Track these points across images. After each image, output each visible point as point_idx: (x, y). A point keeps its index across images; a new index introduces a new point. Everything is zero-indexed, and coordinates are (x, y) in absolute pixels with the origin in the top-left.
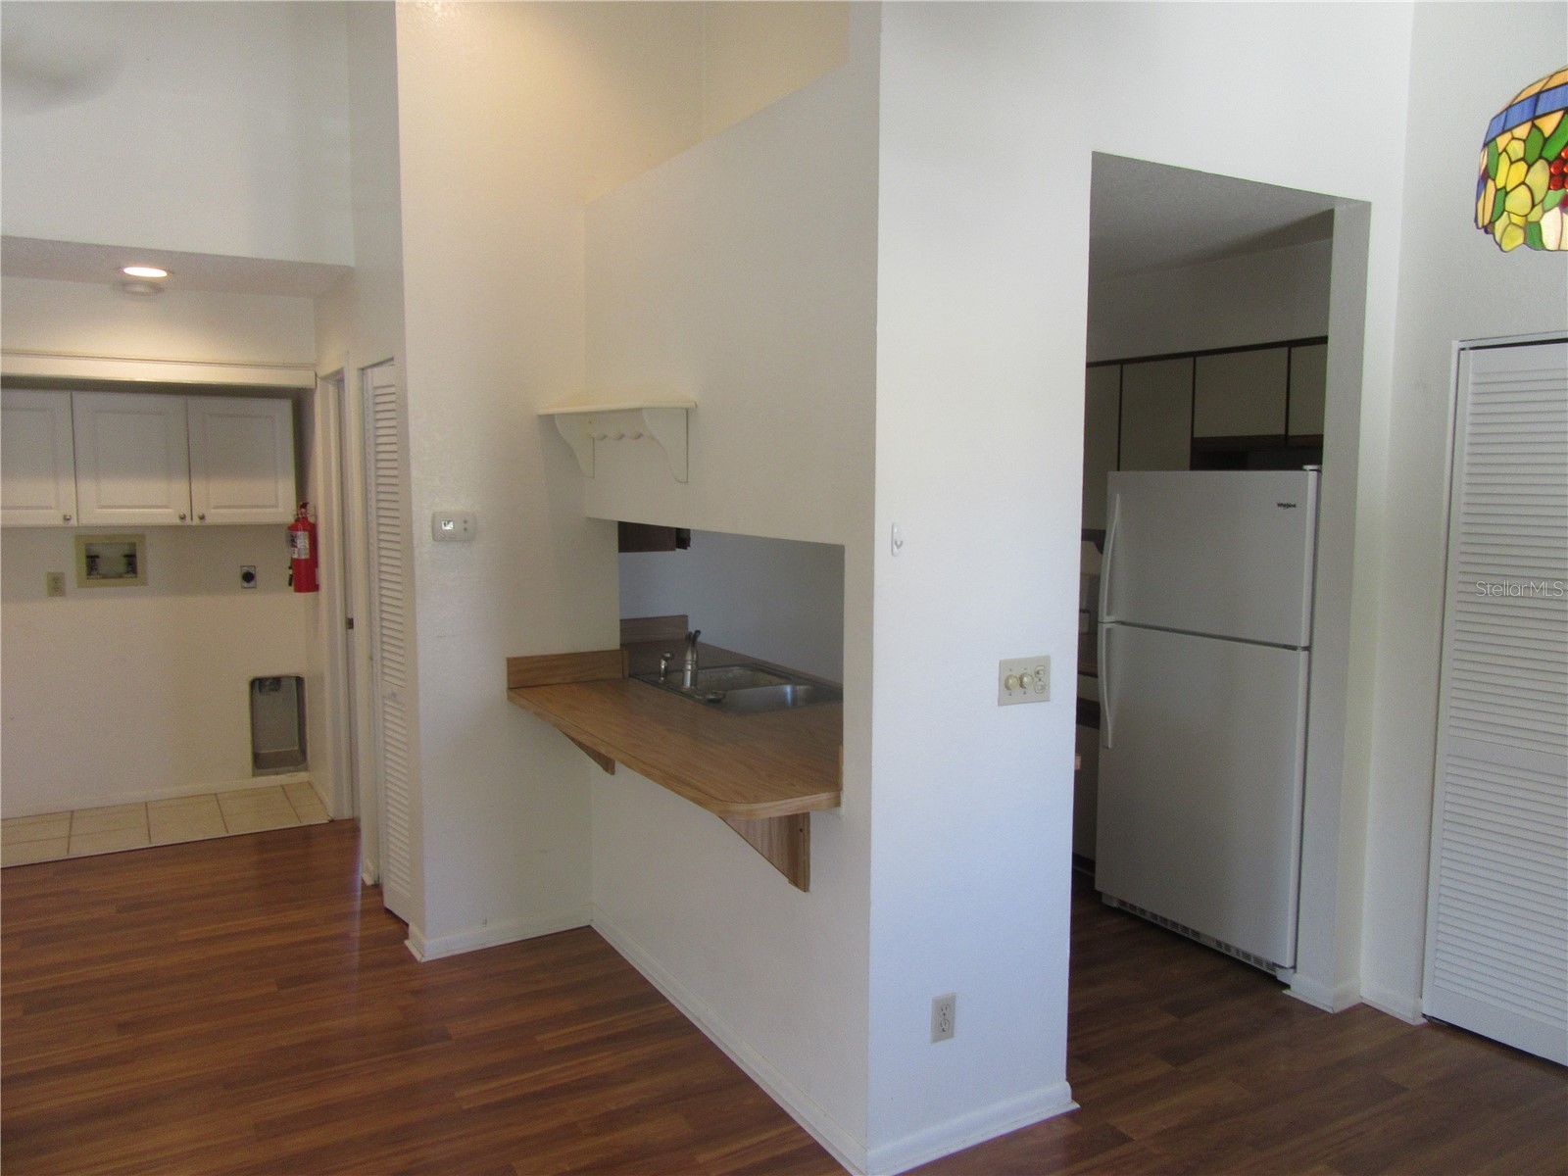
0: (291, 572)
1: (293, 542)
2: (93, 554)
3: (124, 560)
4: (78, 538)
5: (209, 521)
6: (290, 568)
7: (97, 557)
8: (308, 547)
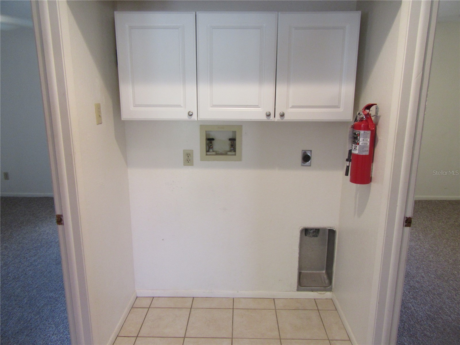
0: (348, 163)
1: (355, 139)
2: (211, 137)
3: (229, 142)
4: (202, 127)
5: (287, 118)
6: (347, 160)
7: (213, 139)
8: (368, 144)
